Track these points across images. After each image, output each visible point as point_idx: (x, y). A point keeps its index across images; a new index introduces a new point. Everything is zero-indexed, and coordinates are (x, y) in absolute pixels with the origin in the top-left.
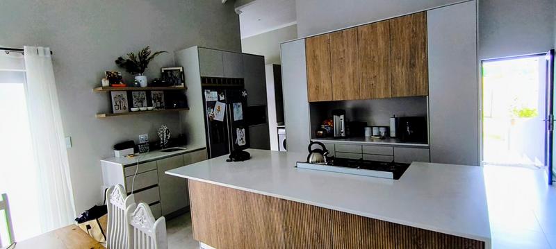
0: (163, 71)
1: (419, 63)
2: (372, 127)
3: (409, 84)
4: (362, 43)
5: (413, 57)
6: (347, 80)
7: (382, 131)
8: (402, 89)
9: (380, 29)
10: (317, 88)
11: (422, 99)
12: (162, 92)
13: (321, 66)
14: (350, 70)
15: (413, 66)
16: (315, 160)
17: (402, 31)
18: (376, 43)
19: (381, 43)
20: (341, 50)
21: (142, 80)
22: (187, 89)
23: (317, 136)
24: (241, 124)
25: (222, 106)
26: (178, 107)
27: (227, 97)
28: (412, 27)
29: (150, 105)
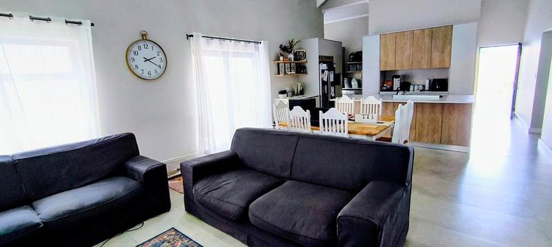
0: (295, 52)
1: (446, 51)
2: (414, 85)
3: (440, 62)
4: (415, 39)
5: (443, 47)
6: (405, 59)
7: (421, 87)
8: (436, 63)
9: (427, 32)
10: (386, 63)
11: (446, 69)
12: (295, 64)
13: (390, 50)
14: (407, 53)
15: (443, 52)
16: (401, 94)
17: (439, 35)
18: (424, 39)
19: (427, 40)
20: (403, 43)
21: (292, 57)
22: (307, 62)
23: (382, 90)
24: (333, 84)
25: (326, 72)
26: (303, 73)
27: (328, 68)
28: (444, 32)
29: (291, 71)
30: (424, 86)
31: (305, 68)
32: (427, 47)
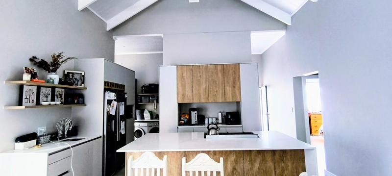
0: (66, 73)
1: (237, 87)
2: (208, 118)
3: (233, 97)
4: (210, 73)
5: (234, 83)
6: (202, 91)
7: (214, 120)
8: (229, 98)
9: (219, 68)
10: (183, 95)
11: (238, 103)
12: (63, 90)
13: (187, 82)
14: (204, 86)
15: (234, 87)
16: (213, 133)
17: (229, 71)
18: (217, 74)
19: (220, 75)
20: (199, 75)
21: (55, 77)
22: (86, 88)
23: (180, 124)
24: (123, 118)
25: (115, 103)
26: (78, 103)
27: (118, 98)
28: (234, 69)
29: (53, 100)
30: (217, 119)
31: (82, 96)
32: (220, 81)
